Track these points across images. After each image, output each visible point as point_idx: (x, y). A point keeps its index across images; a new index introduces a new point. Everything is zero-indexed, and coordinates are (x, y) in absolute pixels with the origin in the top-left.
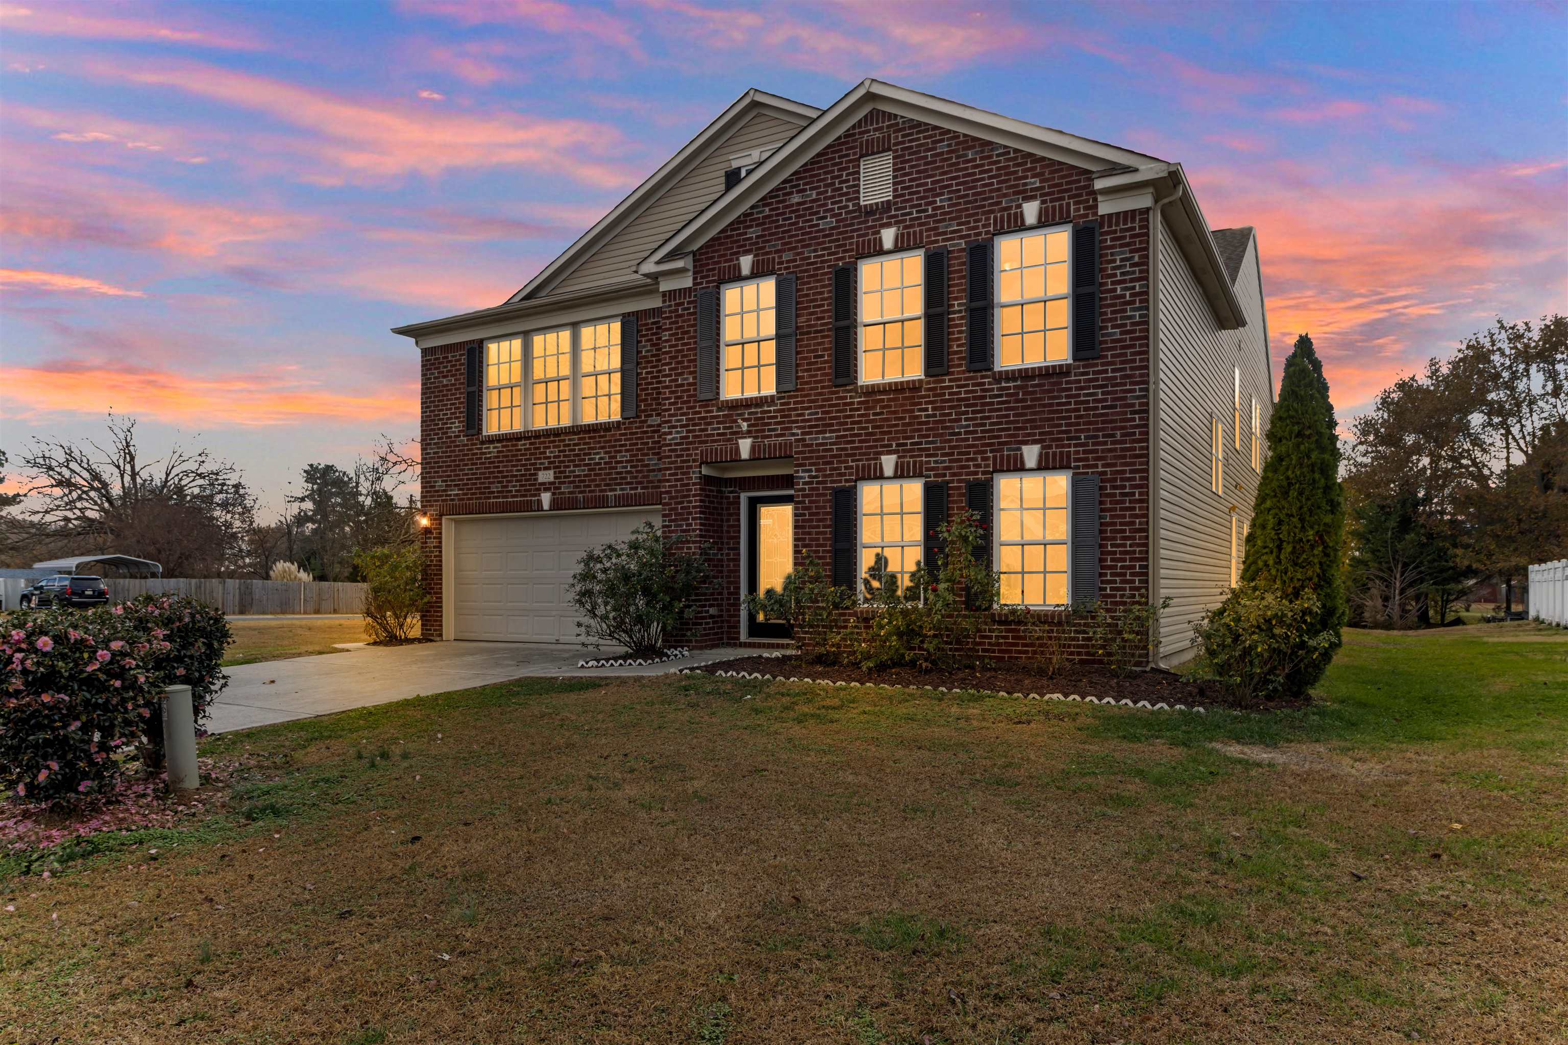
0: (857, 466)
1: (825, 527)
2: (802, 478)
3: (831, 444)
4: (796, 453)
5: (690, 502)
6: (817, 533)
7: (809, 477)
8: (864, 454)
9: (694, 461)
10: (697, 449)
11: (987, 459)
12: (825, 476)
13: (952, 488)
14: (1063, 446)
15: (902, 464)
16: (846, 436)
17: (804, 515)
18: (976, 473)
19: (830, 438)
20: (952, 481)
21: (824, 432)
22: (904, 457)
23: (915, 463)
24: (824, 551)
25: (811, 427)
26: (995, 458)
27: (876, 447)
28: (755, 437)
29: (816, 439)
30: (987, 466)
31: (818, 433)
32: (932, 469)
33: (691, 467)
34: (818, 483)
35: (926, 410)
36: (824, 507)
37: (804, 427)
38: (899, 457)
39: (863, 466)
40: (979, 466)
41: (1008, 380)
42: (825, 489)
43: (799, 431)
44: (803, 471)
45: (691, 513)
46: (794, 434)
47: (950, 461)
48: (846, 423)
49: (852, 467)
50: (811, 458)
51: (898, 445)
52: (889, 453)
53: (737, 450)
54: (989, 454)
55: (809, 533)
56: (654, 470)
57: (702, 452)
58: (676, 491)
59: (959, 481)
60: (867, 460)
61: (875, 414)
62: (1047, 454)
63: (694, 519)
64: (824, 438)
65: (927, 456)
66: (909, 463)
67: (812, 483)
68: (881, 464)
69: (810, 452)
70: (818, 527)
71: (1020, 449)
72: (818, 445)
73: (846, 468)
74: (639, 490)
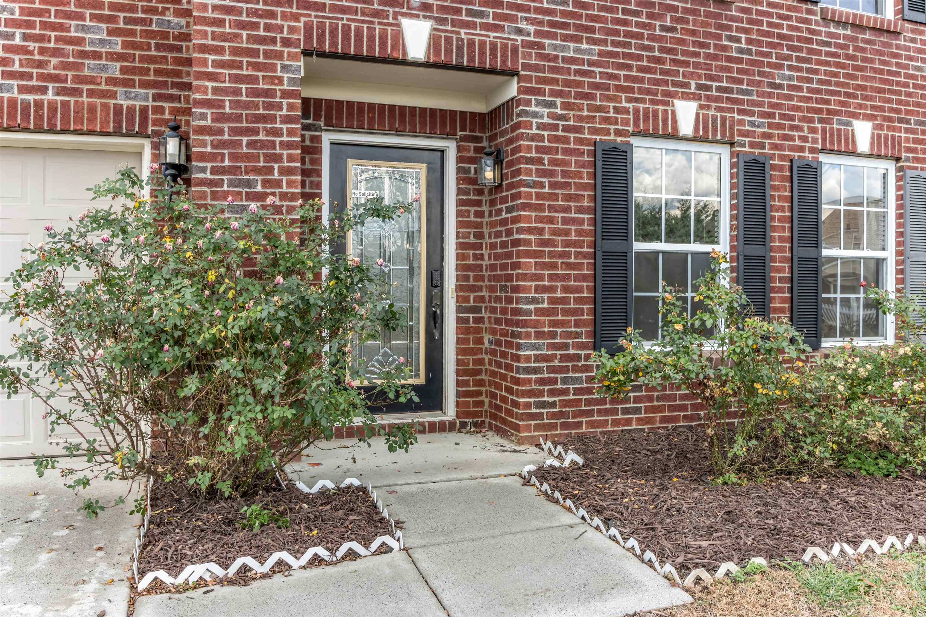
0: (637, 111)
1: (580, 210)
2: (536, 115)
3: (591, 63)
4: (525, 67)
5: (277, 132)
6: (565, 221)
7: (551, 116)
8: (648, 92)
9: (286, 42)
10: (296, 17)
11: (813, 130)
12: (580, 118)
13: (774, 167)
14: (894, 129)
15: (706, 117)
16: (615, 55)
17: (541, 185)
18: (801, 149)
19: (589, 52)
20: (773, 157)
21: (577, 39)
22: (708, 107)
23: (724, 119)
24: (578, 255)
25: (553, 24)
26: (824, 130)
27: (666, 82)
28: (439, 21)
29: (564, 49)
30: (815, 141)
31: (565, 38)
32: (747, 134)
33: (279, 55)
34: (566, 129)
35: (738, 40)
36: (579, 175)
37: (541, 23)
38: (701, 107)
39: (646, 110)
40: (804, 139)
41: (838, 23)
42: (581, 141)
43: (532, 28)
44: (539, 103)
45: (278, 158)
46: (520, 31)
47: (770, 126)
48: (617, 33)
49: (626, 111)
50: (555, 81)
51: (700, 87)
52: (686, 97)
53: (398, 37)
54: (817, 125)
55: (551, 220)
56: (97, 56)
57: (308, 28)
58: (236, 104)
59: (782, 158)
60: (652, 102)
61: (664, 28)
62: (879, 136)
63: (283, 171)
64: (577, 50)
65: (741, 112)
66: (715, 119)
67: (555, 127)
68: (673, 112)
69: (553, 69)
70: (567, 209)
71: (849, 124)
72: (565, 60)
73: (617, 110)
74: (50, 96)
